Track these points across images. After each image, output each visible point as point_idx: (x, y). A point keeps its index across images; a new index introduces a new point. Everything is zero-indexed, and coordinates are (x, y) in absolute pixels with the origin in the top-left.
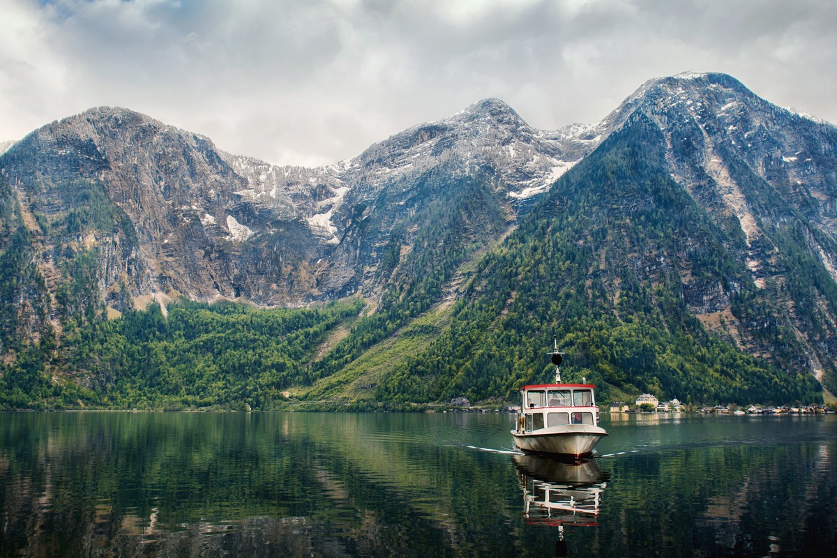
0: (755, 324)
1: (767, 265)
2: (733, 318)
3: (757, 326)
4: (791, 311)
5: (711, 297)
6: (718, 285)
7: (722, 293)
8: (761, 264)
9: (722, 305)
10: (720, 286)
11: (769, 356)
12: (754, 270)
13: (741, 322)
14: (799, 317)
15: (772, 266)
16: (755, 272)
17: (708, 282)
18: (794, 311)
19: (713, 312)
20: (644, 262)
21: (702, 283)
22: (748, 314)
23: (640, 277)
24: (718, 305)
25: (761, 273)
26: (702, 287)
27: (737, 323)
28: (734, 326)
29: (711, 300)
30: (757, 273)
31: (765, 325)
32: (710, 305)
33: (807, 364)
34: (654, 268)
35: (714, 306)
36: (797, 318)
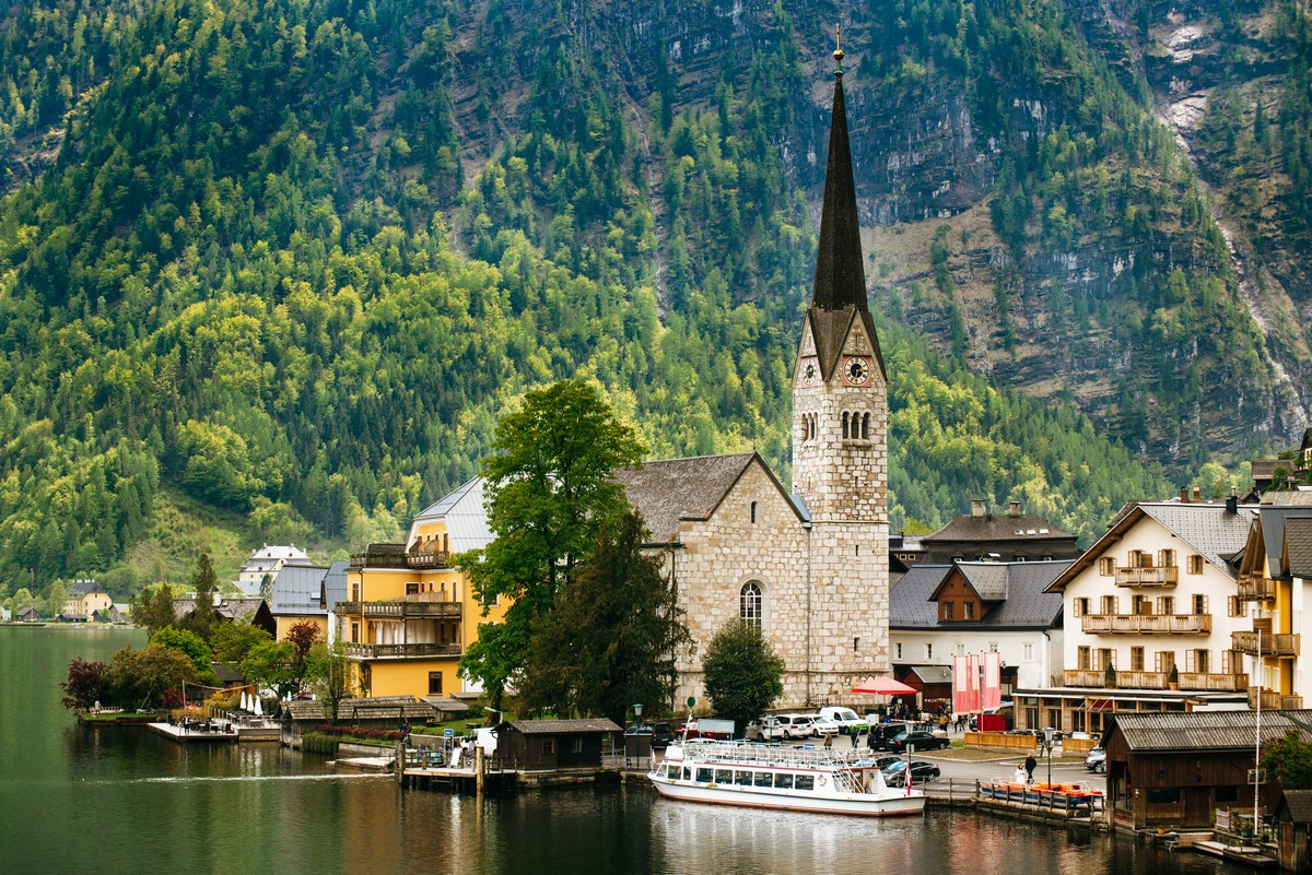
0: (1071, 261)
1: (1237, 38)
2: (992, 241)
3: (1079, 272)
4: (1269, 213)
5: (917, 159)
6: (954, 112)
7: (967, 141)
8: (1217, 36)
9: (961, 190)
10: (965, 117)
11: (1105, 389)
12: (1184, 56)
13: (1018, 255)
14: (1297, 237)
15: (1253, 43)
16: (1185, 65)
17: (909, 98)
18: (1280, 216)
19: (920, 218)
20: (663, 24)
21: (889, 103)
22: (1048, 225)
23: (641, 81)
24: (946, 186)
25: (1209, 68)
26: (886, 117)
27: (1001, 260)
28: (983, 274)
29: (919, 169)
30: (1194, 71)
31: (1118, 268)
32: (911, 190)
33: (1278, 420)
34: (705, 43)
35: (928, 192)
36: (1284, 244)
